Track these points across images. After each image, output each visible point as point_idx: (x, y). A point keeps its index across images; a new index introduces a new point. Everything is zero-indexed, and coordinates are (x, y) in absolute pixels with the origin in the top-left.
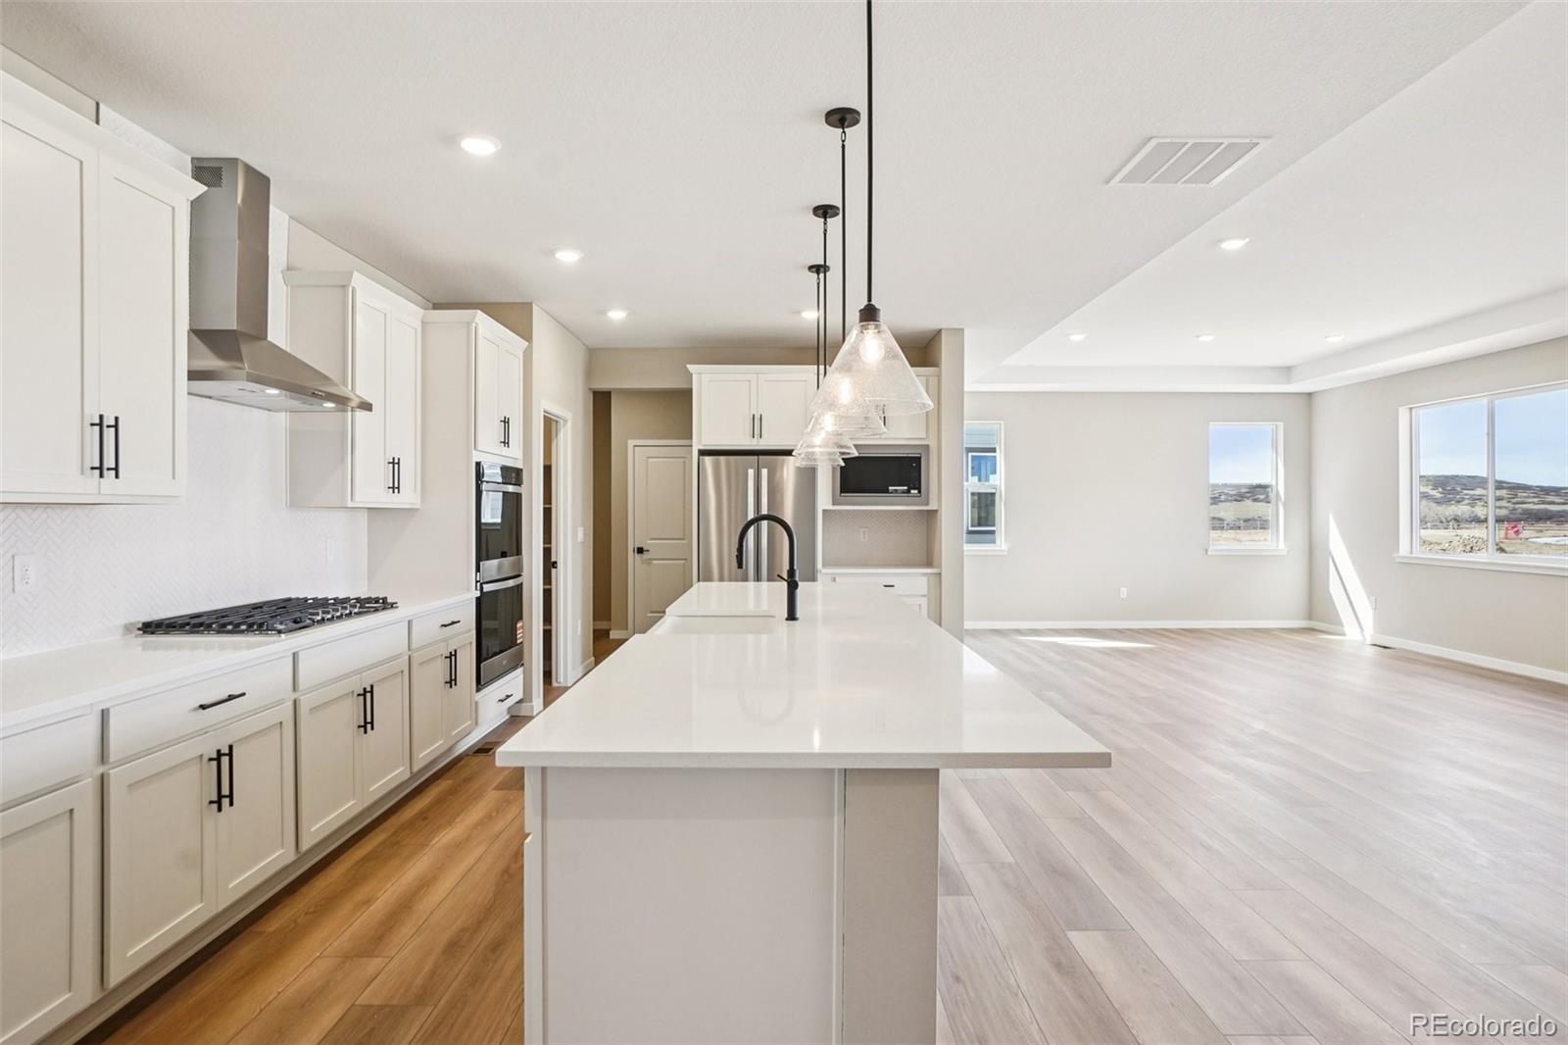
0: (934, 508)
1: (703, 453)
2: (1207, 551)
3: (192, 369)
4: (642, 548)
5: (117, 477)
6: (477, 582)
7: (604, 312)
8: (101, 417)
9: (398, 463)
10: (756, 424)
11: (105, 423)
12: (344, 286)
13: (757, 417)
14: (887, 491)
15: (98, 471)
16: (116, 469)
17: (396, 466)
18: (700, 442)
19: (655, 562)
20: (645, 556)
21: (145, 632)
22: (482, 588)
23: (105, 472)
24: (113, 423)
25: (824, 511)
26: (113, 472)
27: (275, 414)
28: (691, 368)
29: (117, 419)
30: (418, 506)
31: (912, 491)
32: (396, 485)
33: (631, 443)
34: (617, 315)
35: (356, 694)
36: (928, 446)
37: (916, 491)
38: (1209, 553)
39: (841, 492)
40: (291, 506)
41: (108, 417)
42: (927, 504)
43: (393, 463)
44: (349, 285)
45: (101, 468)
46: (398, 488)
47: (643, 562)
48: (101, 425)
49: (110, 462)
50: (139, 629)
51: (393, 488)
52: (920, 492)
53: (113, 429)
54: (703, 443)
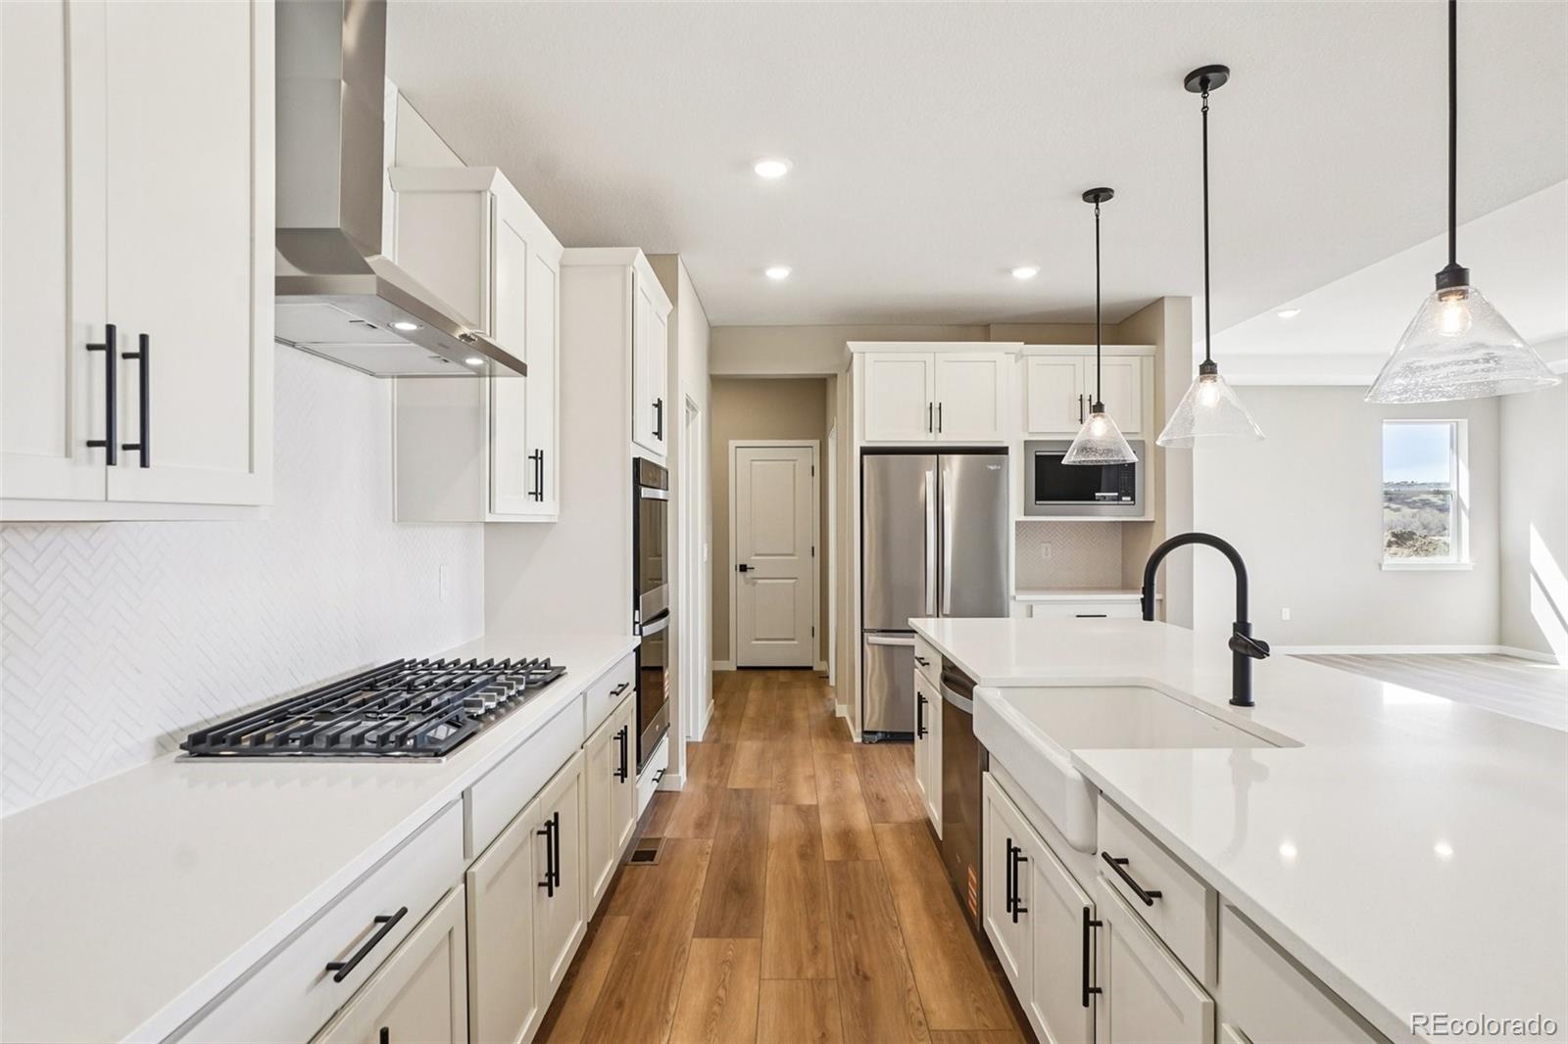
0: (1152, 519)
1: (865, 451)
2: (1380, 565)
3: (280, 274)
4: (745, 566)
5: (144, 463)
6: (635, 623)
7: (759, 271)
8: (110, 330)
9: (541, 458)
10: (934, 414)
11: (119, 350)
12: (480, 192)
13: (936, 406)
14: (1093, 498)
15: (102, 451)
16: (143, 447)
17: (539, 461)
18: (863, 436)
19: (760, 581)
20: (749, 574)
21: (191, 754)
22: (641, 633)
23: (119, 453)
24: (136, 349)
25: (1018, 523)
26: (137, 453)
27: (377, 379)
28: (852, 345)
29: (144, 339)
30: (555, 520)
31: (1124, 498)
32: (539, 491)
33: (733, 444)
34: (778, 274)
35: (535, 833)
36: (1143, 442)
37: (1129, 498)
38: (1383, 568)
39: (1037, 499)
40: (399, 521)
41: (125, 338)
42: (1143, 515)
43: (536, 458)
44: (486, 191)
45: (109, 443)
46: (541, 494)
47: (747, 582)
48: (109, 347)
49: (128, 430)
50: (182, 747)
51: (536, 493)
52: (1133, 499)
53: (136, 362)
54: (867, 439)
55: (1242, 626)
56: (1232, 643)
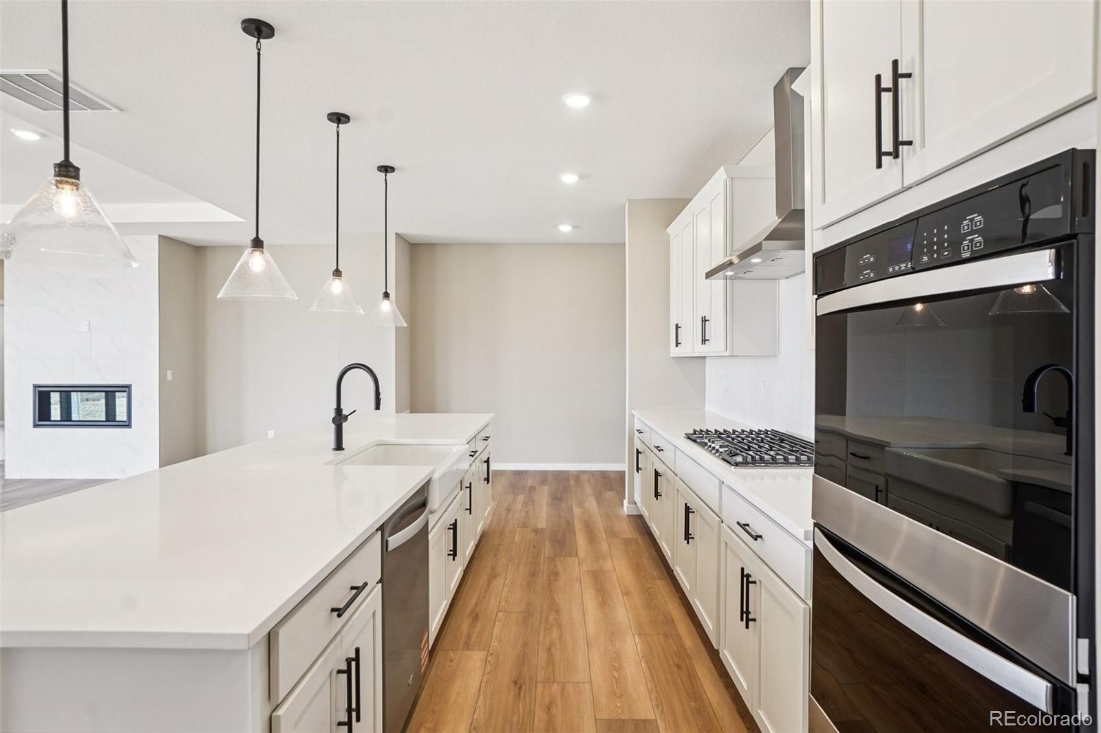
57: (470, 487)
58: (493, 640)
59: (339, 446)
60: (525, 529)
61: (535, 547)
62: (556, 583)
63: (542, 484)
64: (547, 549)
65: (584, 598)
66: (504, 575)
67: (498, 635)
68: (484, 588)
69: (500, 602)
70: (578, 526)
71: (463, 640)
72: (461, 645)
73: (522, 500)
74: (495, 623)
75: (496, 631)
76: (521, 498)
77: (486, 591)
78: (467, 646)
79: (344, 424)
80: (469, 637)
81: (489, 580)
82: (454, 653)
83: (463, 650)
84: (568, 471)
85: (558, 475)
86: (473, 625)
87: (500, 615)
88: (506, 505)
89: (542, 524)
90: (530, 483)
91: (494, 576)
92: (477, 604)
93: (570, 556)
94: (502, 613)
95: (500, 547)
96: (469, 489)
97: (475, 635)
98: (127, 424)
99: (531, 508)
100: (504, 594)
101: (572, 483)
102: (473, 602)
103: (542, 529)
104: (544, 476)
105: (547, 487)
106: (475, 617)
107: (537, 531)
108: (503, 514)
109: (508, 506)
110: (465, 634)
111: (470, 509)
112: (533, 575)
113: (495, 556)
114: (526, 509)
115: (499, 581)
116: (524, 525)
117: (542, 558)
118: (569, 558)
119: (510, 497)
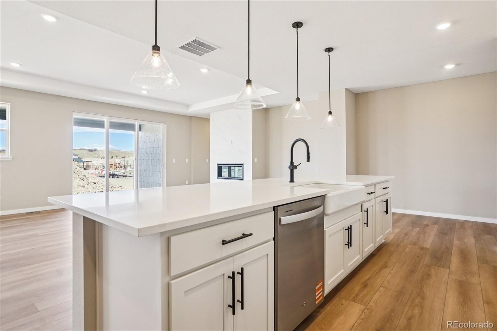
55: (292, 163)
56: (289, 167)
57: (367, 211)
58: (372, 301)
59: (292, 181)
60: (415, 246)
61: (418, 257)
62: (427, 281)
63: (434, 224)
64: (427, 260)
65: (447, 294)
66: (392, 268)
67: (376, 300)
68: (377, 271)
69: (384, 282)
70: (454, 250)
71: (353, 296)
72: (351, 298)
73: (417, 231)
74: (377, 292)
75: (376, 297)
76: (417, 229)
77: (377, 273)
78: (354, 300)
79: (294, 170)
80: (357, 295)
81: (381, 268)
82: (345, 301)
83: (351, 301)
84: (456, 220)
85: (447, 221)
86: (361, 290)
87: (381, 289)
88: (406, 232)
89: (427, 245)
90: (425, 223)
91: (385, 266)
92: (369, 279)
93: (444, 267)
94: (382, 288)
95: (394, 252)
96: (366, 212)
97: (361, 295)
98: (242, 179)
99: (422, 236)
100: (388, 278)
101: (457, 226)
102: (367, 277)
103: (427, 248)
104: (436, 221)
105: (437, 226)
106: (365, 285)
107: (422, 249)
108: (403, 236)
109: (407, 232)
110: (356, 292)
111: (367, 224)
112: (412, 272)
113: (390, 256)
114: (418, 236)
115: (387, 270)
116: (414, 244)
117: (422, 264)
118: (442, 268)
119: (410, 228)
